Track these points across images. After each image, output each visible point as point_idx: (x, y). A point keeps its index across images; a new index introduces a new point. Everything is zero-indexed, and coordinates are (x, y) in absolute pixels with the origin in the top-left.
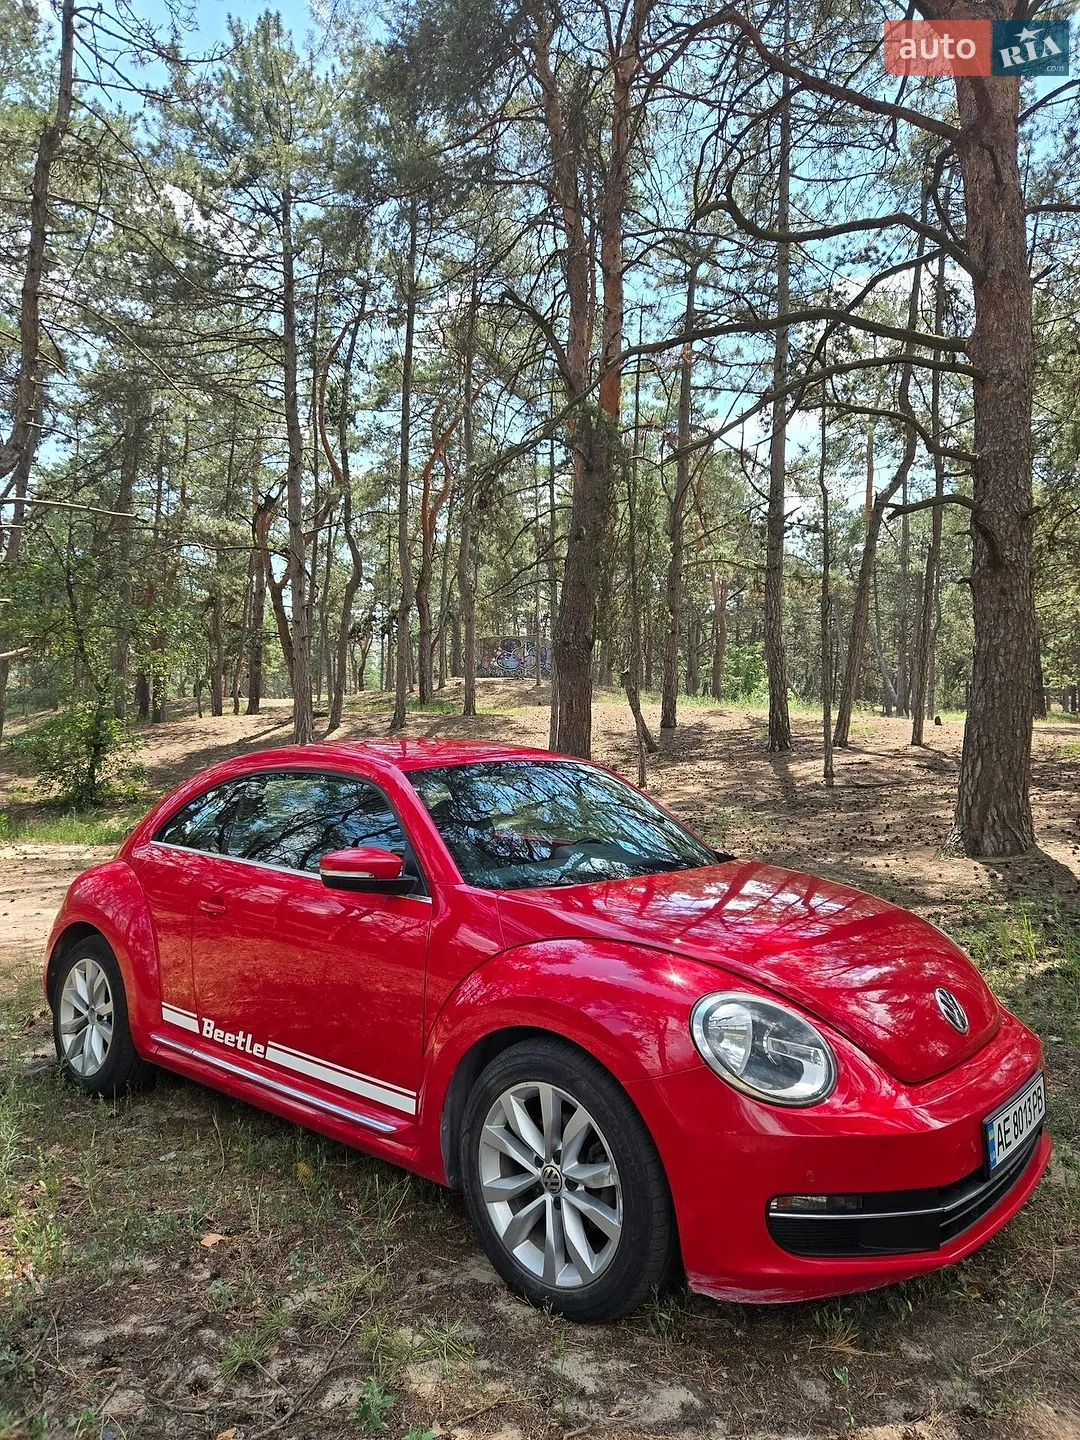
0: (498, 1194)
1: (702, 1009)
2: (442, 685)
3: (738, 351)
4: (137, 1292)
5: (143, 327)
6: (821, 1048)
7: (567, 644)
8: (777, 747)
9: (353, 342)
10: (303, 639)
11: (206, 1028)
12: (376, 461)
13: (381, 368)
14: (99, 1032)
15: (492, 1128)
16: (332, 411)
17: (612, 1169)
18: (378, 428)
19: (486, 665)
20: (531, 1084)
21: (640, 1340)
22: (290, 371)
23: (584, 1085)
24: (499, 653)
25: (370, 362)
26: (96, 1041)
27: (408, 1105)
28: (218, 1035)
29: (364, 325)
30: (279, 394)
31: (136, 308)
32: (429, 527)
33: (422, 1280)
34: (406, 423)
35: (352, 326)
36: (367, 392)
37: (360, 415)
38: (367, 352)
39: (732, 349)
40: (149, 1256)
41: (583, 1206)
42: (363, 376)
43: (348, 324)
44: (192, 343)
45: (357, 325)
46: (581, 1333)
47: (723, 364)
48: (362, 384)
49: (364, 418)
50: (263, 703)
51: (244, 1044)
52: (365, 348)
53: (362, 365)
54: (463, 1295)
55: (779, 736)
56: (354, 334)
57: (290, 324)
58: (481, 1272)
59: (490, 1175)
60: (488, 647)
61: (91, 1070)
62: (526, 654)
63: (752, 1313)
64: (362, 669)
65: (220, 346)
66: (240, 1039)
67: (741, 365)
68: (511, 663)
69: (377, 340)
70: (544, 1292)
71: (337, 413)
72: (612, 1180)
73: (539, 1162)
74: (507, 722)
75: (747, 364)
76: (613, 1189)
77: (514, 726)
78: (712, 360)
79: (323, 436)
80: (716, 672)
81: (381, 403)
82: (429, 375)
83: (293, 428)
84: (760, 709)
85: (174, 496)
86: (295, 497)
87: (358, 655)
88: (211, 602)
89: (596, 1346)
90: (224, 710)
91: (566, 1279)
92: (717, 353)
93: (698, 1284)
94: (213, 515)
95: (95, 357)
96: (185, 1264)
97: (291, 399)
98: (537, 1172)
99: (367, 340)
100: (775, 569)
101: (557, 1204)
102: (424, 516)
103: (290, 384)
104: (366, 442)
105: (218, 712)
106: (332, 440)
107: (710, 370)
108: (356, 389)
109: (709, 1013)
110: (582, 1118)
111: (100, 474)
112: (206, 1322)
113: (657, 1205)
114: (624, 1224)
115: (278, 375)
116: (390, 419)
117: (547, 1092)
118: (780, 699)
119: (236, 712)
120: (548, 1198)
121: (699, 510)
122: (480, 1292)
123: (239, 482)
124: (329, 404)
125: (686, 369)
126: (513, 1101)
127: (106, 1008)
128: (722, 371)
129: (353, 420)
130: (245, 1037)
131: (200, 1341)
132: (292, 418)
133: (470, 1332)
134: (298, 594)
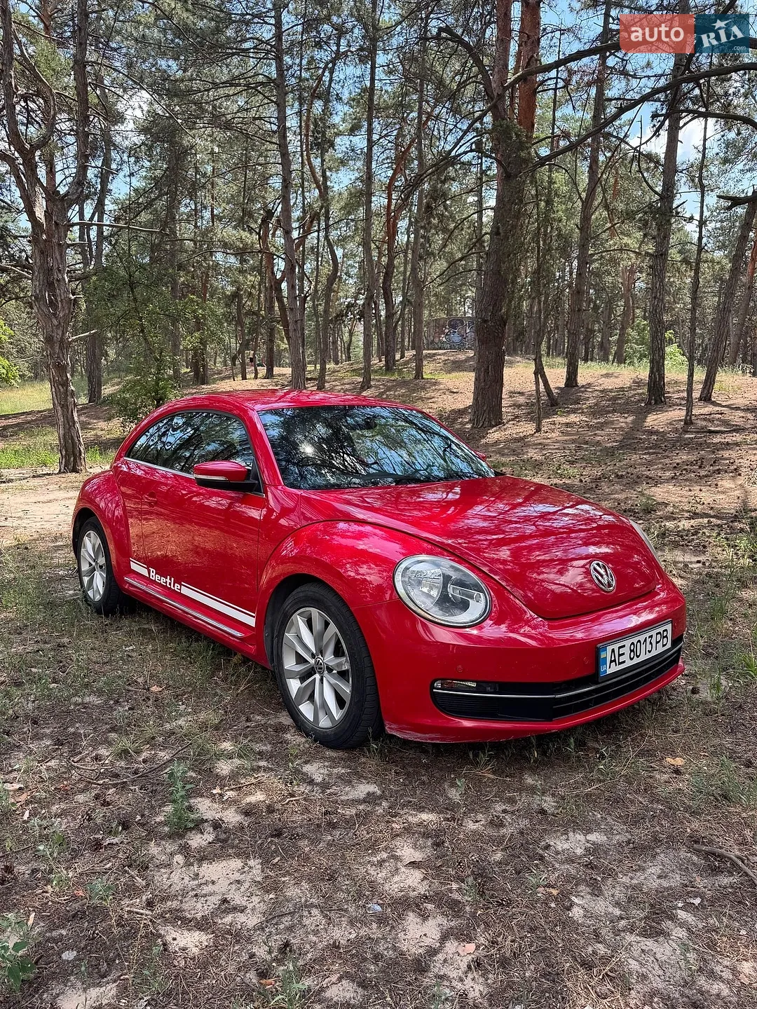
0: (293, 675)
1: (403, 566)
2: (402, 357)
3: (648, 65)
4: (84, 713)
5: (176, 81)
6: (483, 592)
7: (485, 321)
8: (653, 402)
9: (331, 80)
10: (296, 321)
11: (151, 574)
12: (353, 178)
13: (353, 100)
14: (100, 574)
15: (289, 635)
16: (316, 138)
17: (346, 661)
18: (353, 150)
19: (436, 340)
20: (307, 609)
21: (363, 760)
22: (281, 107)
23: (333, 609)
24: (447, 331)
25: (345, 96)
26: (99, 581)
27: (251, 621)
28: (157, 578)
29: (340, 64)
30: (275, 128)
31: (171, 66)
32: (392, 231)
33: (248, 720)
34: (371, 144)
35: (330, 65)
36: (344, 120)
37: (338, 140)
38: (343, 87)
39: (644, 63)
40: (99, 696)
41: (333, 681)
42: (339, 107)
43: (327, 64)
44: (208, 90)
45: (334, 65)
46: (329, 753)
47: (634, 76)
48: (340, 115)
49: (342, 143)
50: (276, 370)
51: (170, 584)
52: (341, 84)
53: (339, 99)
54: (269, 729)
55: (656, 393)
56: (331, 73)
57: (280, 69)
58: (285, 719)
59: (289, 663)
60: (439, 326)
61: (98, 598)
62: (468, 331)
63: (420, 747)
64: (349, 345)
65: (232, 91)
66: (168, 581)
67: (649, 77)
68: (456, 338)
69: (348, 77)
70: (313, 729)
71: (319, 139)
72: (346, 667)
73: (313, 656)
74: (435, 383)
75: (655, 76)
76: (348, 670)
77: (442, 386)
78: (624, 73)
79: (309, 159)
80: (622, 342)
81: (353, 130)
82: (390, 102)
83: (285, 154)
84: (643, 371)
85: (207, 214)
86: (287, 210)
87: (346, 337)
88: (236, 295)
89: (332, 759)
90: (248, 376)
91: (324, 723)
92: (629, 67)
93: (391, 729)
94: (235, 228)
95: (146, 108)
96: (117, 702)
97: (283, 131)
98: (312, 661)
99: (342, 77)
100: (662, 255)
101: (322, 680)
102: (388, 221)
103: (282, 118)
104: (343, 162)
105: (244, 378)
106: (317, 162)
107: (624, 83)
108: (336, 119)
109: (407, 569)
110: (333, 628)
111: (154, 200)
112: (113, 729)
113: (369, 682)
114: (352, 691)
115: (271, 111)
116: (360, 141)
117: (315, 612)
118: (658, 363)
119: (256, 377)
120: (317, 676)
121: (607, 207)
122: (280, 729)
123: (251, 200)
124: (313, 132)
125: (600, 82)
126: (300, 621)
127: (102, 561)
128: (634, 82)
129: (332, 145)
130: (170, 579)
131: (107, 738)
132: (283, 147)
133: (264, 748)
134: (292, 287)
